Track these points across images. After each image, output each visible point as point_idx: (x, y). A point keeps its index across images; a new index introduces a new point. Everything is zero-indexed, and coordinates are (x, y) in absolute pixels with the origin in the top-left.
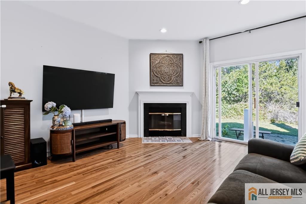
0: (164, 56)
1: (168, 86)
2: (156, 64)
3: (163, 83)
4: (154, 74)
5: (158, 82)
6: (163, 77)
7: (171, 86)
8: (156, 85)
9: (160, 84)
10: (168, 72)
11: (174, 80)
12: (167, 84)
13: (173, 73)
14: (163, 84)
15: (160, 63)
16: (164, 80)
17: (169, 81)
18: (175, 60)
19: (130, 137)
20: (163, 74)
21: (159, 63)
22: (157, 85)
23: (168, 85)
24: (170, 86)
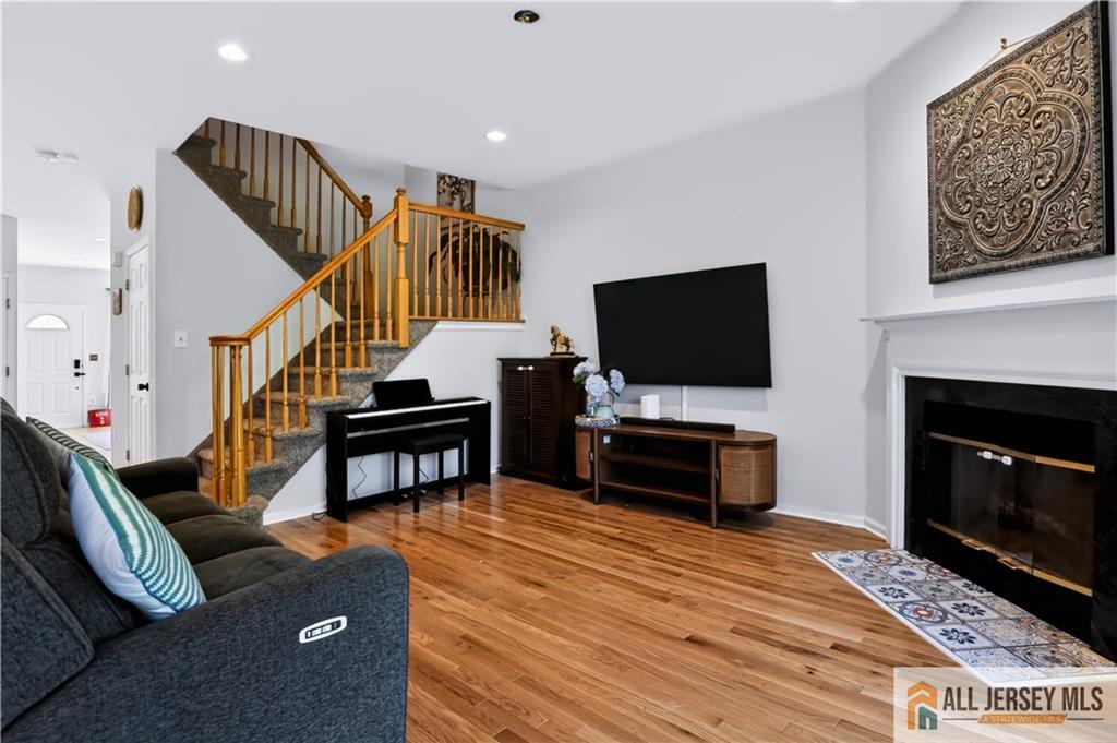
0: (984, 83)
1: (1010, 269)
2: (952, 154)
3: (987, 257)
4: (943, 214)
5: (962, 255)
6: (984, 217)
7: (1023, 267)
8: (950, 273)
9: (970, 264)
10: (1006, 181)
11: (1046, 218)
12: (1002, 256)
13: (1034, 174)
14: (985, 261)
15: (968, 141)
16: (989, 236)
17: (1015, 237)
18: (1044, 80)
19: (869, 529)
20: (981, 200)
21: (964, 139)
22: (959, 271)
23: (1006, 263)
24: (1018, 268)
